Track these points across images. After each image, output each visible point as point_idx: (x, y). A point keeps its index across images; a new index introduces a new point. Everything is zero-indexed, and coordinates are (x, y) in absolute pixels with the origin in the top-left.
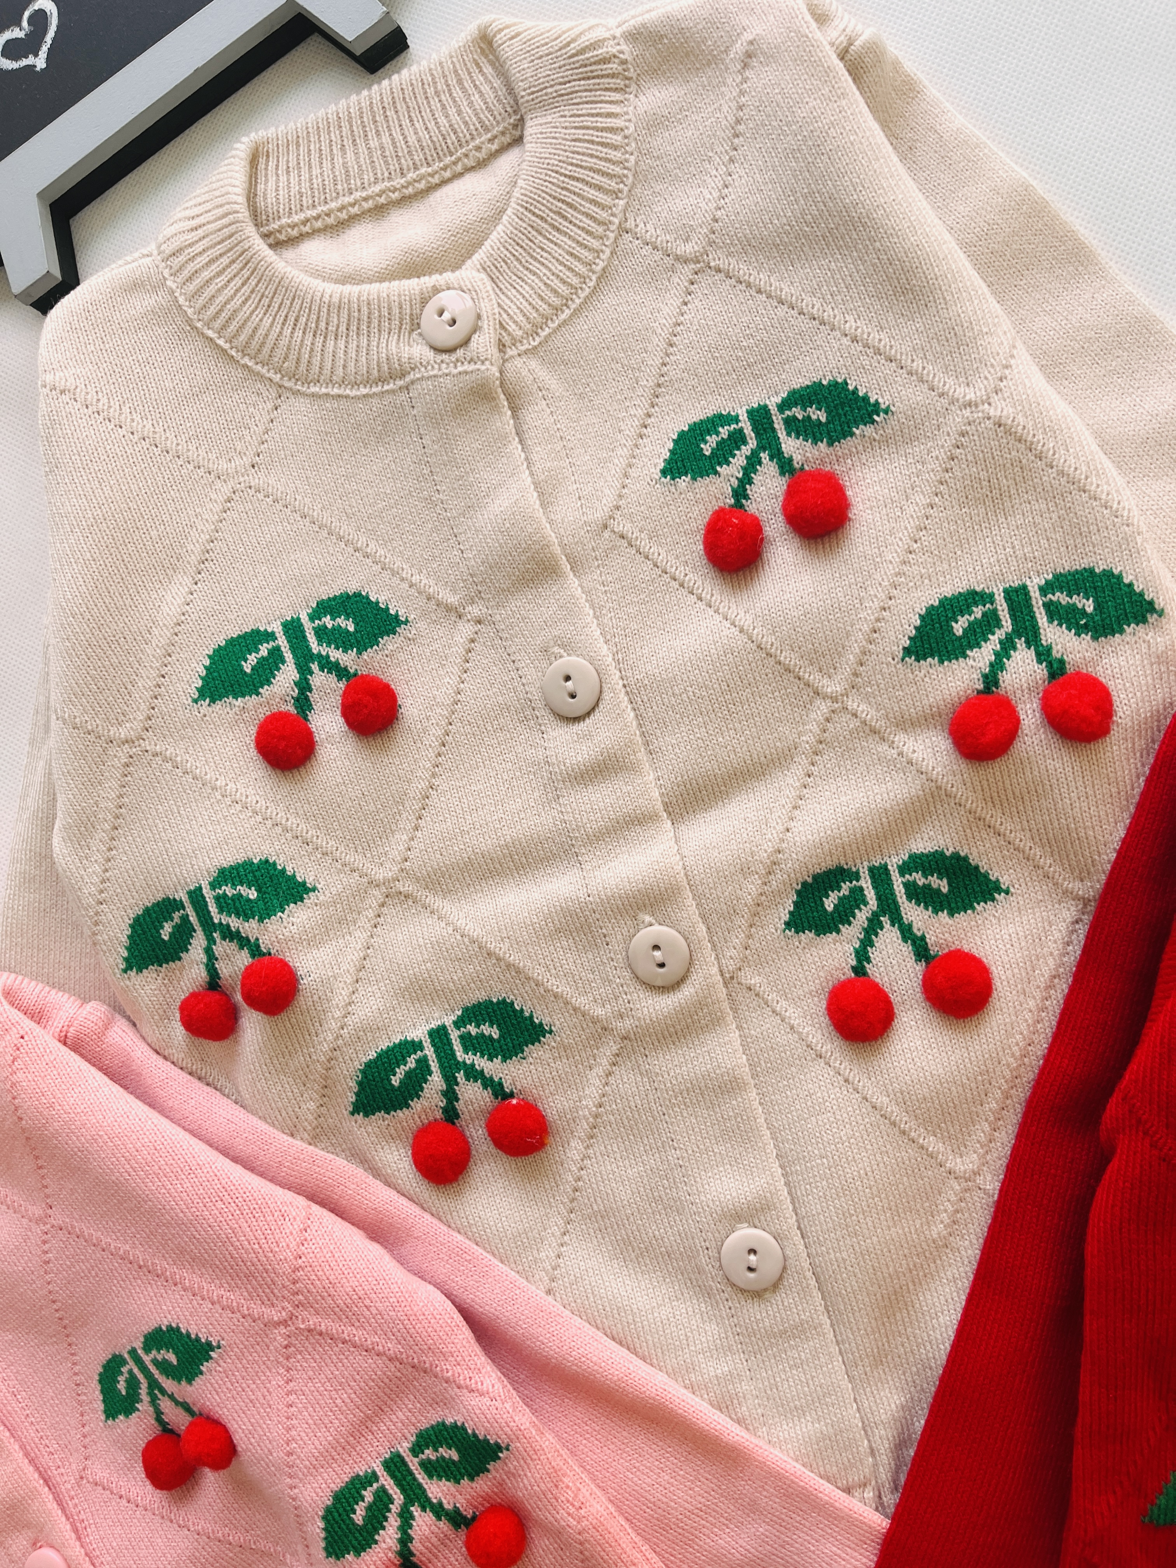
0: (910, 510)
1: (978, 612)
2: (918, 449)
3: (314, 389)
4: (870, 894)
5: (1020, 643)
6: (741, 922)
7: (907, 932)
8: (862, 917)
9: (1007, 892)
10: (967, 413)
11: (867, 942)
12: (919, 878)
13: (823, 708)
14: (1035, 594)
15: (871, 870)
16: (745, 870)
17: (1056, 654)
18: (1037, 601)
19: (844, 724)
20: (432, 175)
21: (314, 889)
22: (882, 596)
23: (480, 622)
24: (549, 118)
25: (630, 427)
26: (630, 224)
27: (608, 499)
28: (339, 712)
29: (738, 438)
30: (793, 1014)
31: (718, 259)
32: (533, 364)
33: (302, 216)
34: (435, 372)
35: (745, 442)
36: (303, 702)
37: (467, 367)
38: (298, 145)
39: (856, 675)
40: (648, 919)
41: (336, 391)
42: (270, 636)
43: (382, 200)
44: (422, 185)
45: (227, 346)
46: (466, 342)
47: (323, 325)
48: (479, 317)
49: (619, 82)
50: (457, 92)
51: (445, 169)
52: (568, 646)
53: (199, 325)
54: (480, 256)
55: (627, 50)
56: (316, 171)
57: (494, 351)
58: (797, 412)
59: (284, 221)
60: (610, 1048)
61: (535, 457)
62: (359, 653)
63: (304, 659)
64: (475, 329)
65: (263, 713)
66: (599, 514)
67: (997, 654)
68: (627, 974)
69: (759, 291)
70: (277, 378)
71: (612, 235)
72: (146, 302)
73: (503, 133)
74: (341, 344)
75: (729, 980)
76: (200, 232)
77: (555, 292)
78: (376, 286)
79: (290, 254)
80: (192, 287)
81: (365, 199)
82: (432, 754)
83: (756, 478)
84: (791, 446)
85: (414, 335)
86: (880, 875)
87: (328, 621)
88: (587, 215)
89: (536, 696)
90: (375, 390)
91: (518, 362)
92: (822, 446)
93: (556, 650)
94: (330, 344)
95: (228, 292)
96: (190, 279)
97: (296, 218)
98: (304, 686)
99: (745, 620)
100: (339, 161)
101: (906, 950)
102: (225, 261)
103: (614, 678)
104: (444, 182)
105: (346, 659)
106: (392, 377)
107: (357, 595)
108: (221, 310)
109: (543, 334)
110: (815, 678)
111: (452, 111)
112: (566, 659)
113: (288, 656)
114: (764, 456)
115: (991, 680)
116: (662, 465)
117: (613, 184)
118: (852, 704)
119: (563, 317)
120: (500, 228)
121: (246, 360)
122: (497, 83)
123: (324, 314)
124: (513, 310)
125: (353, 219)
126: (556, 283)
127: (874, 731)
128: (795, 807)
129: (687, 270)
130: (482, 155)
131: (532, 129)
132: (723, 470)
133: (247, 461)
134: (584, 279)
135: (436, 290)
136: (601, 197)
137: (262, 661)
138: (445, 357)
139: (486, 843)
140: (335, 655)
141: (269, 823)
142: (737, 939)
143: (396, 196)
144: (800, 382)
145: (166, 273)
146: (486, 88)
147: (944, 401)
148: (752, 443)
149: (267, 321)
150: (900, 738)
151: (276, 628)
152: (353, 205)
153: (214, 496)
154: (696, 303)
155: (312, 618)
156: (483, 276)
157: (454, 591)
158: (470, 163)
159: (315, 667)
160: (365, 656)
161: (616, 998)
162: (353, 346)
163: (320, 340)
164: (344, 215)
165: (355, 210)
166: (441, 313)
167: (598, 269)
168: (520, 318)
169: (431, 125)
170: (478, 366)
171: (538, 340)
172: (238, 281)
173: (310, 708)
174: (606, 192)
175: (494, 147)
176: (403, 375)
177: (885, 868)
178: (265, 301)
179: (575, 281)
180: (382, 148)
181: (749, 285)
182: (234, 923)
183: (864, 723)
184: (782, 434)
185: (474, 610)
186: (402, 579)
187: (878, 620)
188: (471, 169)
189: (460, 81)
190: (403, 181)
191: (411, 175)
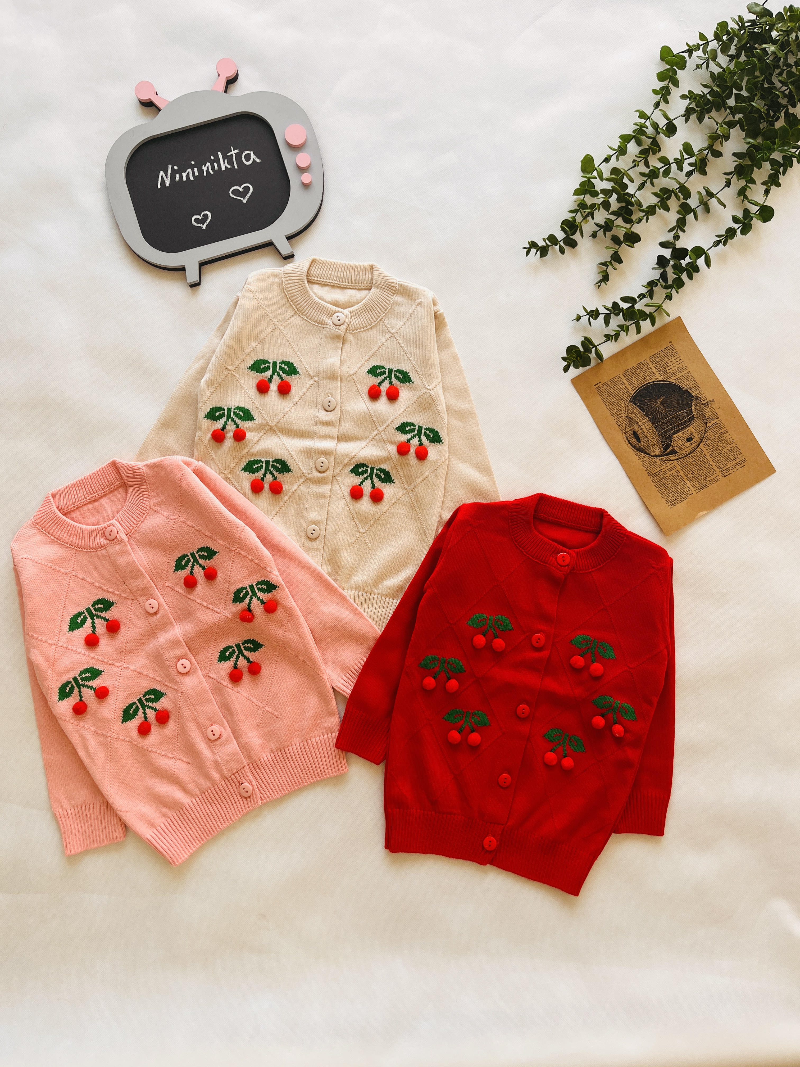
0: (409, 403)
1: (412, 427)
2: (415, 392)
3: (303, 317)
4: (369, 472)
5: (417, 437)
6: (342, 466)
7: (372, 482)
8: (365, 475)
9: (394, 483)
10: (426, 390)
11: (364, 481)
12: (379, 473)
13: (377, 432)
14: (423, 429)
15: (371, 467)
16: (347, 456)
17: (422, 442)
18: (423, 430)
19: (379, 437)
20: (348, 286)
21: (255, 420)
22: (397, 416)
23: (315, 381)
24: (377, 290)
25: (365, 359)
26: (383, 319)
27: (354, 371)
28: (277, 386)
29: (384, 373)
30: (343, 488)
31: (396, 336)
32: (351, 336)
33: (317, 279)
34: (331, 328)
35: (385, 374)
36: (270, 380)
37: (338, 330)
38: (323, 264)
39: (385, 428)
40: (323, 457)
41: (308, 320)
42: (269, 363)
43: (336, 285)
44: (345, 287)
45: (288, 298)
46: (340, 325)
47: (311, 305)
48: (345, 322)
49: (394, 292)
50: (361, 273)
51: (351, 286)
52: (332, 396)
53: (285, 290)
54: (351, 309)
55: (398, 287)
56: (324, 271)
57: (344, 330)
58: (397, 374)
59: (313, 278)
60: (303, 480)
61: (343, 354)
62: (287, 375)
63: (274, 371)
64: (343, 324)
65: (261, 378)
66: (351, 372)
67: (412, 436)
68: (314, 466)
69: (401, 347)
70: (296, 310)
71: (379, 320)
72: (276, 280)
73: (366, 286)
74: (314, 311)
75: (334, 476)
76: (294, 272)
77: (362, 324)
78: (326, 304)
79: (311, 286)
80: (287, 282)
81: (332, 283)
82: (293, 404)
83: (384, 382)
84: (393, 379)
85: (330, 318)
86: (372, 469)
87: (283, 366)
88: (376, 313)
89: (321, 402)
90: (316, 324)
91: (348, 334)
92: (399, 382)
93: (329, 395)
94: (311, 310)
95: (295, 287)
96: (287, 280)
97: (315, 279)
98: (272, 377)
99: (370, 408)
100: (330, 272)
101: (371, 485)
102: (297, 281)
103: (339, 407)
104: (350, 288)
105: (284, 376)
106: (321, 324)
107: (292, 363)
108: (291, 290)
109: (356, 331)
110: (378, 425)
111: (358, 276)
112: (331, 398)
113: (271, 369)
114: (388, 379)
115: (409, 441)
116: (368, 370)
117: (383, 310)
118: (382, 434)
119: (362, 330)
120: (357, 306)
121: (291, 303)
122: (370, 276)
123: (313, 303)
124: (352, 323)
125: (327, 285)
126: (363, 323)
127: (384, 441)
128: (363, 449)
129: (390, 335)
130: (360, 288)
131: (373, 290)
132: (379, 377)
133: (281, 323)
134: (369, 325)
135: (339, 312)
136: (380, 311)
137: (265, 367)
138: (334, 326)
139: (296, 428)
140: (281, 373)
141: (252, 402)
142: (339, 469)
143: (339, 286)
144: (400, 368)
145: (283, 276)
146: (367, 276)
147: (423, 386)
148: (387, 375)
149: (300, 298)
150: (388, 444)
151: (271, 362)
152: (329, 283)
153: (271, 327)
154: (389, 342)
155: (280, 363)
156: (349, 314)
157: (313, 373)
158: (357, 288)
159: (276, 374)
160: (288, 377)
161: (309, 470)
162: (316, 313)
163: (309, 308)
164: (326, 283)
165: (329, 284)
166: (338, 317)
167: (373, 324)
168: (353, 326)
169: (353, 276)
170: (340, 331)
171: (354, 332)
172: (298, 287)
173: (271, 382)
174: (382, 311)
175: (364, 288)
176: (324, 325)
177: (374, 468)
178: (301, 294)
179: (367, 324)
180: (341, 275)
181: (400, 345)
182: (236, 419)
183: (383, 438)
184: (393, 376)
185: (316, 379)
186: (303, 365)
187: (394, 420)
188: (357, 289)
189: (363, 271)
190: (342, 284)
191: (344, 284)
